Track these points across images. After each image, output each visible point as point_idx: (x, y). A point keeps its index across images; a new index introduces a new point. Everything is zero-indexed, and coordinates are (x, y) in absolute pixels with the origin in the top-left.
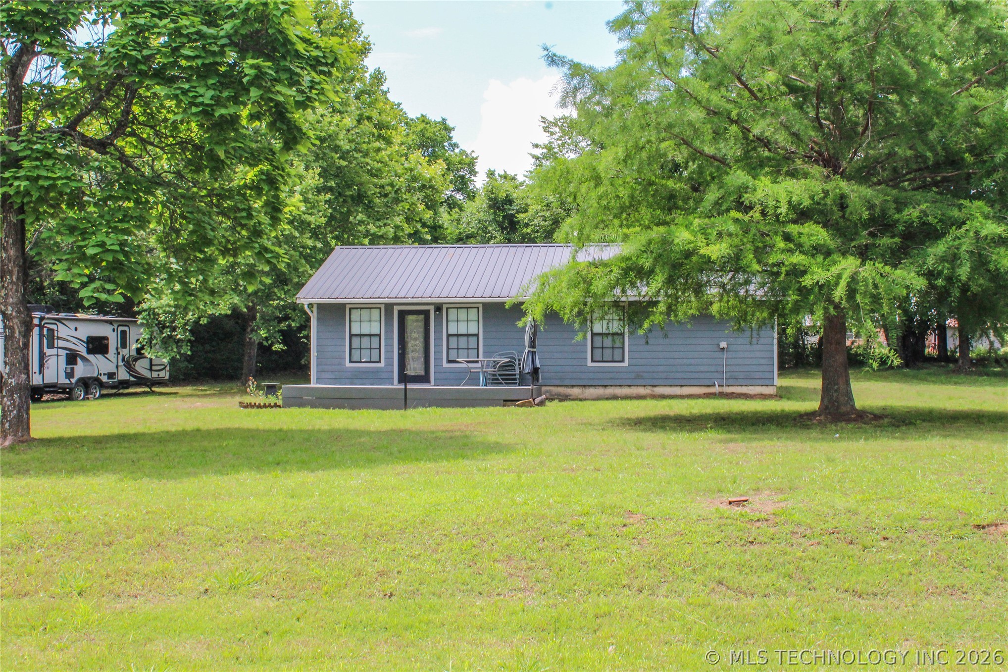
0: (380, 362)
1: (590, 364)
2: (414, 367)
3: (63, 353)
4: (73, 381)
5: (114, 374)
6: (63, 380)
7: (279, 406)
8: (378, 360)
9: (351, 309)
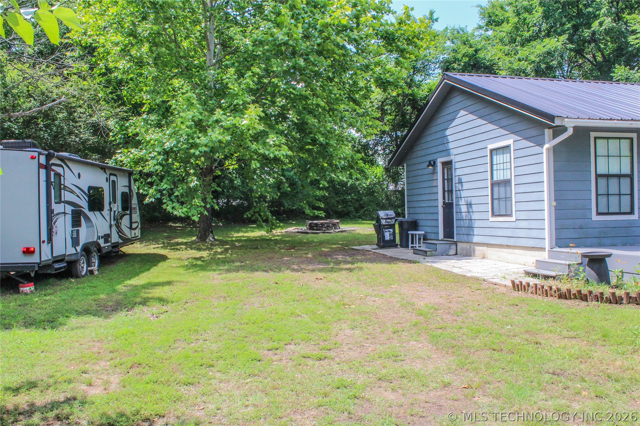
0: (631, 212)
3: (69, 209)
4: (78, 249)
5: (109, 236)
6: (71, 251)
8: (629, 211)
9: (596, 138)
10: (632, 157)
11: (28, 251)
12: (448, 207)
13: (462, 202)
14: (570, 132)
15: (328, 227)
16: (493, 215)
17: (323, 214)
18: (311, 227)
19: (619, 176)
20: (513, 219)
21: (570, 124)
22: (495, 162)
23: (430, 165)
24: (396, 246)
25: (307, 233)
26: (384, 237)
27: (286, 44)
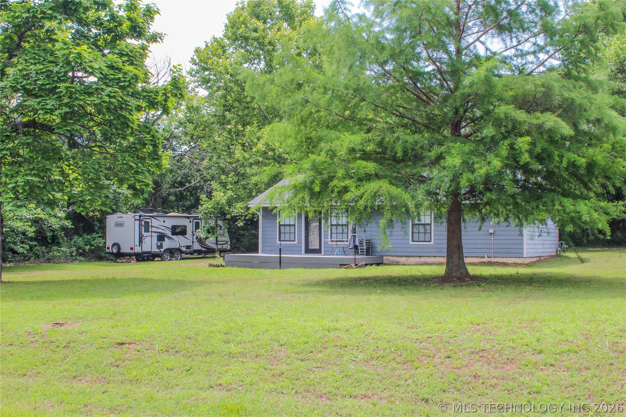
0: (295, 241)
1: (411, 243)
2: (314, 245)
3: (155, 234)
4: (162, 250)
5: (191, 246)
6: (155, 250)
7: (223, 266)
11: (132, 249)
19: (290, 225)
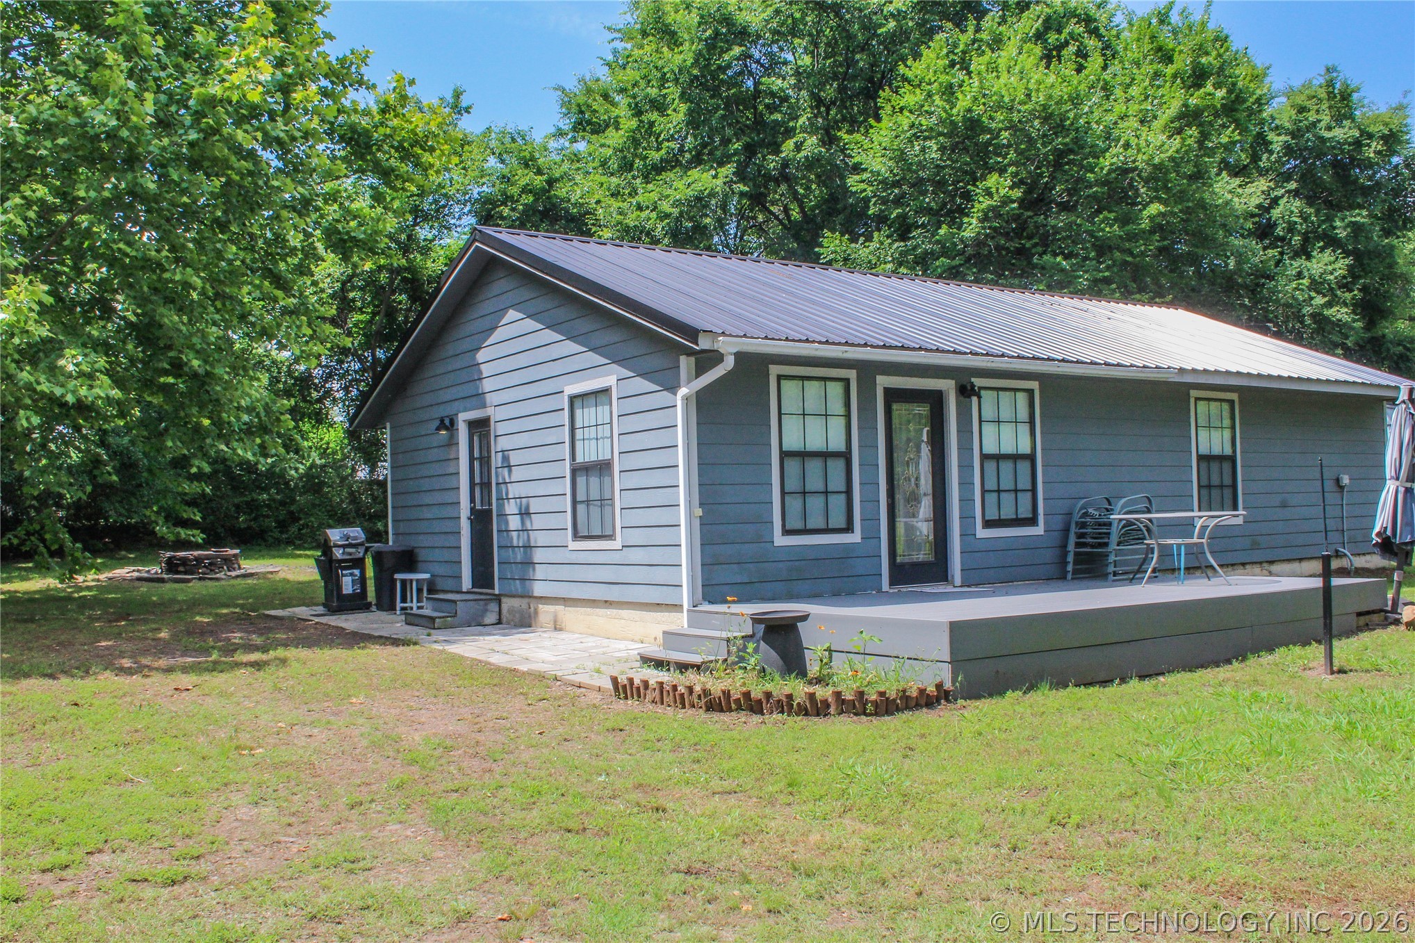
0: (849, 528)
8: (843, 526)
9: (780, 378)
10: (848, 416)
12: (481, 519)
13: (511, 508)
14: (729, 363)
15: (213, 566)
16: (576, 536)
17: (200, 538)
18: (172, 566)
19: (825, 455)
20: (617, 544)
21: (728, 347)
22: (578, 424)
23: (442, 425)
24: (366, 607)
25: (162, 581)
26: (339, 587)
27: (112, 135)
